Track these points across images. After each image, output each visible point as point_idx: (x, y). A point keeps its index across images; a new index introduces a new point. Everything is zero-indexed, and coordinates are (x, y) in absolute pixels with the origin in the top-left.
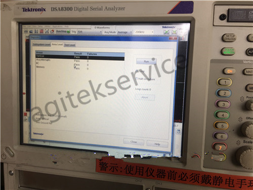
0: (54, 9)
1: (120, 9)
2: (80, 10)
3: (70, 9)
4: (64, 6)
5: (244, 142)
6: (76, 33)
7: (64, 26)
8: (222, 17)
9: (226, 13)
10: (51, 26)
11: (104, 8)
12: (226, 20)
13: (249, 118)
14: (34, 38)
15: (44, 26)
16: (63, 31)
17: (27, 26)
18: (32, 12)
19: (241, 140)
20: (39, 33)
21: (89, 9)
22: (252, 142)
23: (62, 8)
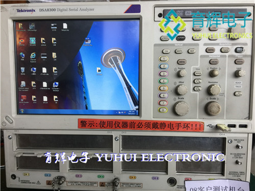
0: (41, 10)
1: (91, 10)
2: (61, 11)
3: (54, 10)
4: (49, 8)
5: (179, 98)
8: (160, 15)
9: (162, 13)
11: (79, 9)
12: (162, 17)
13: (181, 82)
18: (25, 13)
19: (177, 98)
21: (68, 10)
22: (183, 98)
23: (48, 10)
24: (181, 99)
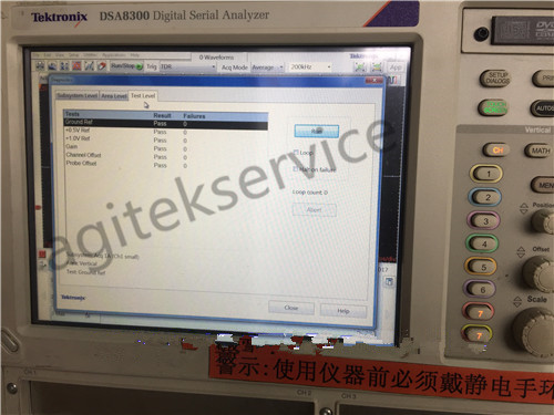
0: (106, 16)
1: (259, 16)
2: (167, 18)
3: (144, 15)
4: (129, 8)
5: (530, 299)
6: (158, 71)
7: (128, 54)
8: (480, 35)
9: (487, 26)
10: (100, 55)
11: (221, 14)
12: (488, 40)
13: (539, 249)
14: (59, 82)
15: (81, 55)
16: (127, 66)
17: (41, 55)
18: (56, 23)
19: (524, 296)
20: (71, 69)
21: (188, 15)
22: (544, 300)
23: (126, 14)
24: (539, 300)
